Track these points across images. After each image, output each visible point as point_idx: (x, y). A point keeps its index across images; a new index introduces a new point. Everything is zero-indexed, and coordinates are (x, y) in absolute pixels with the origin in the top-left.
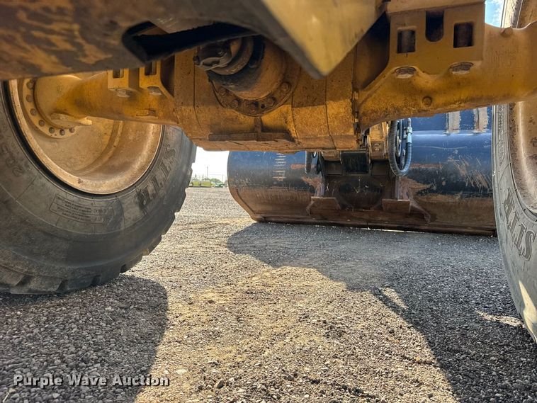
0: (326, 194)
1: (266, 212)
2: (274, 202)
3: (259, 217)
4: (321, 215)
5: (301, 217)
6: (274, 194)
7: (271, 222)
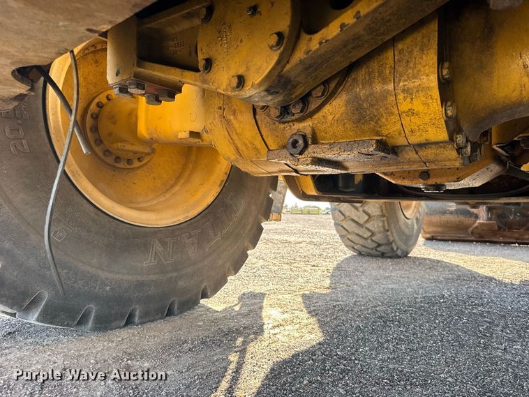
0: (490, 219)
1: (433, 232)
2: (446, 225)
3: (428, 236)
4: (479, 234)
5: (462, 236)
6: (446, 219)
7: (436, 240)
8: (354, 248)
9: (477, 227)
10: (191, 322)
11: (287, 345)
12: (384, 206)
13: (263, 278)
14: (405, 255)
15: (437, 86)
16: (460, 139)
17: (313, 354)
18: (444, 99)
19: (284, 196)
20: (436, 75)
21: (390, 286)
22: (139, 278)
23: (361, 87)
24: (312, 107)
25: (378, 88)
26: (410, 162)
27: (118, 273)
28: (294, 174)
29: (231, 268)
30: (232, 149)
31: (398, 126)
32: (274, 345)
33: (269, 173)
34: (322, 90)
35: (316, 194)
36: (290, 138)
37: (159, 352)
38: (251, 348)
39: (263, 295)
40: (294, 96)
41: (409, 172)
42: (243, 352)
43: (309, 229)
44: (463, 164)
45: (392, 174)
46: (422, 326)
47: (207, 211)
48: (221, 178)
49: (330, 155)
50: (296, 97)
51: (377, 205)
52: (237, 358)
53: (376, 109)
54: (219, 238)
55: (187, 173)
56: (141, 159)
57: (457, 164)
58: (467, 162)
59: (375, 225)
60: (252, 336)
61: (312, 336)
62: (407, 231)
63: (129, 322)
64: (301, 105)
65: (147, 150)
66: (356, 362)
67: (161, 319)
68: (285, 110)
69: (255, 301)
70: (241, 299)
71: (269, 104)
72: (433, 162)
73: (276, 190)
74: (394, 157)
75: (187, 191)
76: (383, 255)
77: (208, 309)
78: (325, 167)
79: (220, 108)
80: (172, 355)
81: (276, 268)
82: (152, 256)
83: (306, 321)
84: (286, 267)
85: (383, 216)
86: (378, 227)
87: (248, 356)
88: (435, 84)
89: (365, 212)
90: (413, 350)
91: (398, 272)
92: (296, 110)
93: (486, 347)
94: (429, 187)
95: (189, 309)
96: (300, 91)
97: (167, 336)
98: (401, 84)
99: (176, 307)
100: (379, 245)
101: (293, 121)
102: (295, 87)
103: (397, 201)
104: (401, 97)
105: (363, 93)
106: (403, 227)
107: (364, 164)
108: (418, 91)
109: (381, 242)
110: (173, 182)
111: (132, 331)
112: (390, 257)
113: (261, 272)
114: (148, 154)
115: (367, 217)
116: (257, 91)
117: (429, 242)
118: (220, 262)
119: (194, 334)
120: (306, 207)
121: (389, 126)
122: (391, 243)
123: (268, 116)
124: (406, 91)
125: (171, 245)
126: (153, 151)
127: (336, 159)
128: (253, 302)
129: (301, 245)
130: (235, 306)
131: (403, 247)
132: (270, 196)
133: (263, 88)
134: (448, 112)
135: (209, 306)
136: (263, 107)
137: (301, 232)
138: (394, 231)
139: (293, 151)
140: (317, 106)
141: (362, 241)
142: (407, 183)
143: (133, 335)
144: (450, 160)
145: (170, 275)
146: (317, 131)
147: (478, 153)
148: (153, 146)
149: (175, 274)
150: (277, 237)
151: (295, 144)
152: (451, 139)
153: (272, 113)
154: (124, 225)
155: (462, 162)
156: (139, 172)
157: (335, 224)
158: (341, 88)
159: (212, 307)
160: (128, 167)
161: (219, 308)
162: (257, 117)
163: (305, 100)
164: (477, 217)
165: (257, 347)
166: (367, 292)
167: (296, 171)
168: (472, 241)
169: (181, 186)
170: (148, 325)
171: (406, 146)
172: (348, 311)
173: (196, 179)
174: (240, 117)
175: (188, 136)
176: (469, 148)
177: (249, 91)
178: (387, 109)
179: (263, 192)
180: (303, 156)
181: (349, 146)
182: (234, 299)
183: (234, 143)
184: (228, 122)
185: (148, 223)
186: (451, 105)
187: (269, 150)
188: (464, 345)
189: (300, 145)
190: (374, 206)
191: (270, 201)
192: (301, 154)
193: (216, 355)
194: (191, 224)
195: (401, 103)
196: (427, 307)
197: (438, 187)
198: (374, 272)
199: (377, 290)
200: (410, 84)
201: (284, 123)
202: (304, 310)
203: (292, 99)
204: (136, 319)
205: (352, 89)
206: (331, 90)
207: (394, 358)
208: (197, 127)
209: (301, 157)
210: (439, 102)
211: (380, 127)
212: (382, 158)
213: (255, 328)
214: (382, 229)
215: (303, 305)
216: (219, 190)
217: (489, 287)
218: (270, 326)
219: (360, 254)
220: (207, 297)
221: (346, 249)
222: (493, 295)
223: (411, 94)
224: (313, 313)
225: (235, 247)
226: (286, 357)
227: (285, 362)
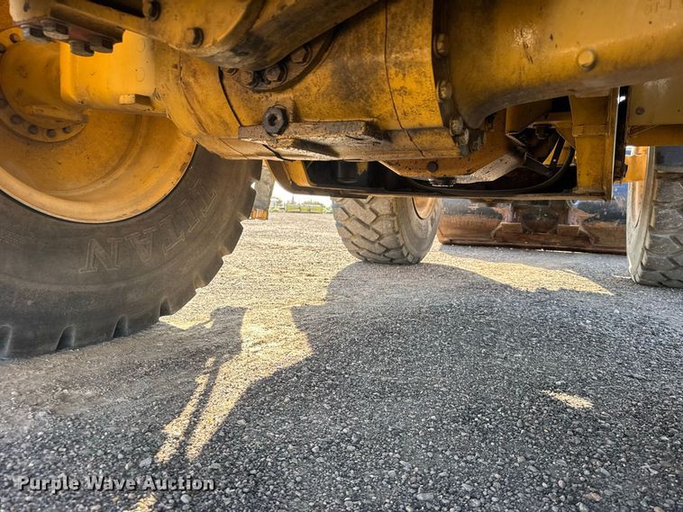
0: (514, 220)
1: (452, 235)
3: (446, 239)
4: (503, 238)
5: (484, 239)
6: (466, 220)
7: (455, 244)
8: (359, 254)
9: (500, 230)
10: (147, 344)
11: (269, 363)
12: (394, 203)
13: (244, 290)
14: (417, 261)
15: (431, 62)
16: (456, 125)
17: (299, 370)
18: (438, 78)
19: (272, 187)
20: (430, 49)
21: (395, 296)
22: (74, 289)
23: (348, 55)
24: (293, 74)
25: (368, 58)
26: (405, 150)
27: (43, 283)
28: (276, 159)
29: (200, 277)
30: (193, 121)
31: (390, 107)
32: (252, 364)
33: (244, 156)
34: (303, 54)
35: (309, 185)
36: (267, 112)
37: (105, 379)
38: (224, 369)
39: (244, 309)
40: (268, 59)
41: (416, 162)
42: (214, 372)
43: (308, 232)
44: (461, 154)
45: (397, 164)
46: (423, 336)
47: (163, 204)
48: (183, 160)
49: (314, 138)
50: (272, 61)
51: (387, 203)
52: (206, 379)
53: (366, 85)
54: (182, 239)
55: (135, 151)
56: (68, 130)
57: (455, 153)
58: (465, 151)
59: (383, 226)
60: (227, 356)
61: (299, 352)
62: (419, 234)
63: (63, 345)
64: (279, 71)
65: (76, 118)
66: (346, 376)
67: (107, 340)
68: (259, 77)
69: (233, 317)
70: (213, 315)
71: (237, 66)
72: (428, 150)
73: (259, 179)
74: (388, 143)
75: (135, 176)
76: (392, 262)
77: (171, 328)
78: (310, 151)
79: (176, 67)
80: (122, 381)
81: (262, 278)
82: (89, 261)
83: (293, 336)
84: (276, 277)
85: (393, 215)
86: (387, 229)
87: (220, 377)
88: (428, 59)
89: (372, 210)
90: (409, 361)
91: (407, 280)
92: (272, 77)
93: (487, 356)
94: (438, 181)
95: (146, 327)
96: (275, 54)
97: (116, 360)
98: (393, 56)
99: (127, 327)
100: (388, 250)
101: (269, 91)
102: (269, 48)
103: (409, 197)
104: (392, 71)
105: (351, 63)
106: (415, 228)
107: (357, 150)
108: (411, 66)
109: (389, 247)
110: (115, 163)
111: (67, 356)
112: (400, 264)
113: (243, 283)
114: (77, 123)
115: (374, 217)
116: (220, 50)
117: (447, 247)
118: (185, 270)
119: (151, 356)
120: (306, 203)
121: (380, 106)
122: (401, 248)
123: (238, 81)
124: (398, 64)
125: (116, 247)
126: (85, 119)
127: (322, 142)
128: (229, 319)
129: (296, 251)
130: (205, 323)
131: (415, 252)
132: (253, 186)
133: (227, 47)
134: (443, 93)
135: (172, 324)
136: (231, 71)
137: (297, 235)
138: (405, 233)
139: (271, 129)
140: (298, 74)
141: (368, 246)
142: (412, 175)
143: (69, 360)
144: (446, 149)
145: (115, 286)
146: (299, 106)
147: (479, 141)
148: (85, 113)
149: (123, 285)
150: (266, 241)
151: (272, 120)
152: (446, 125)
153: (243, 78)
154: (48, 219)
155: (459, 151)
156: (66, 147)
157: (338, 225)
158: (326, 54)
159: (175, 325)
160: (50, 140)
161: (185, 326)
162: (225, 82)
163: (283, 64)
164: (501, 218)
165: (231, 367)
166: (368, 302)
167: (278, 155)
168: (494, 246)
169: (127, 170)
170: (89, 349)
171: (399, 131)
172: (343, 324)
173: (149, 159)
174: (201, 80)
175: (133, 101)
176: (466, 137)
177: (209, 49)
178: (378, 85)
179: (242, 182)
180: (283, 137)
181: (335, 128)
182: (204, 316)
183: (196, 114)
184: (187, 85)
185: (81, 217)
186: (446, 86)
187: (241, 126)
188: (464, 355)
189: (279, 121)
190: (383, 202)
191: (252, 194)
192: (280, 133)
193: (181, 377)
194: (143, 220)
195: (393, 79)
196: (432, 317)
197: (448, 180)
198: (379, 282)
199: (380, 300)
200: (402, 57)
201: (259, 92)
202: (293, 324)
203: (266, 63)
204: (73, 342)
205: (339, 57)
206: (314, 56)
207: (388, 371)
208: (146, 90)
209: (280, 137)
210: (433, 81)
211: (371, 107)
212: (374, 143)
213: (231, 347)
214: (391, 231)
215: (292, 319)
216: (180, 175)
217: (503, 296)
218: (250, 344)
219: (366, 261)
220: (169, 314)
221: (350, 255)
222: (505, 303)
223: (404, 69)
224: (302, 327)
225: (205, 251)
226: (267, 375)
227: (265, 381)
